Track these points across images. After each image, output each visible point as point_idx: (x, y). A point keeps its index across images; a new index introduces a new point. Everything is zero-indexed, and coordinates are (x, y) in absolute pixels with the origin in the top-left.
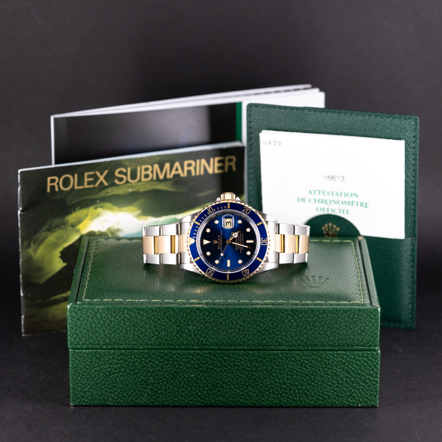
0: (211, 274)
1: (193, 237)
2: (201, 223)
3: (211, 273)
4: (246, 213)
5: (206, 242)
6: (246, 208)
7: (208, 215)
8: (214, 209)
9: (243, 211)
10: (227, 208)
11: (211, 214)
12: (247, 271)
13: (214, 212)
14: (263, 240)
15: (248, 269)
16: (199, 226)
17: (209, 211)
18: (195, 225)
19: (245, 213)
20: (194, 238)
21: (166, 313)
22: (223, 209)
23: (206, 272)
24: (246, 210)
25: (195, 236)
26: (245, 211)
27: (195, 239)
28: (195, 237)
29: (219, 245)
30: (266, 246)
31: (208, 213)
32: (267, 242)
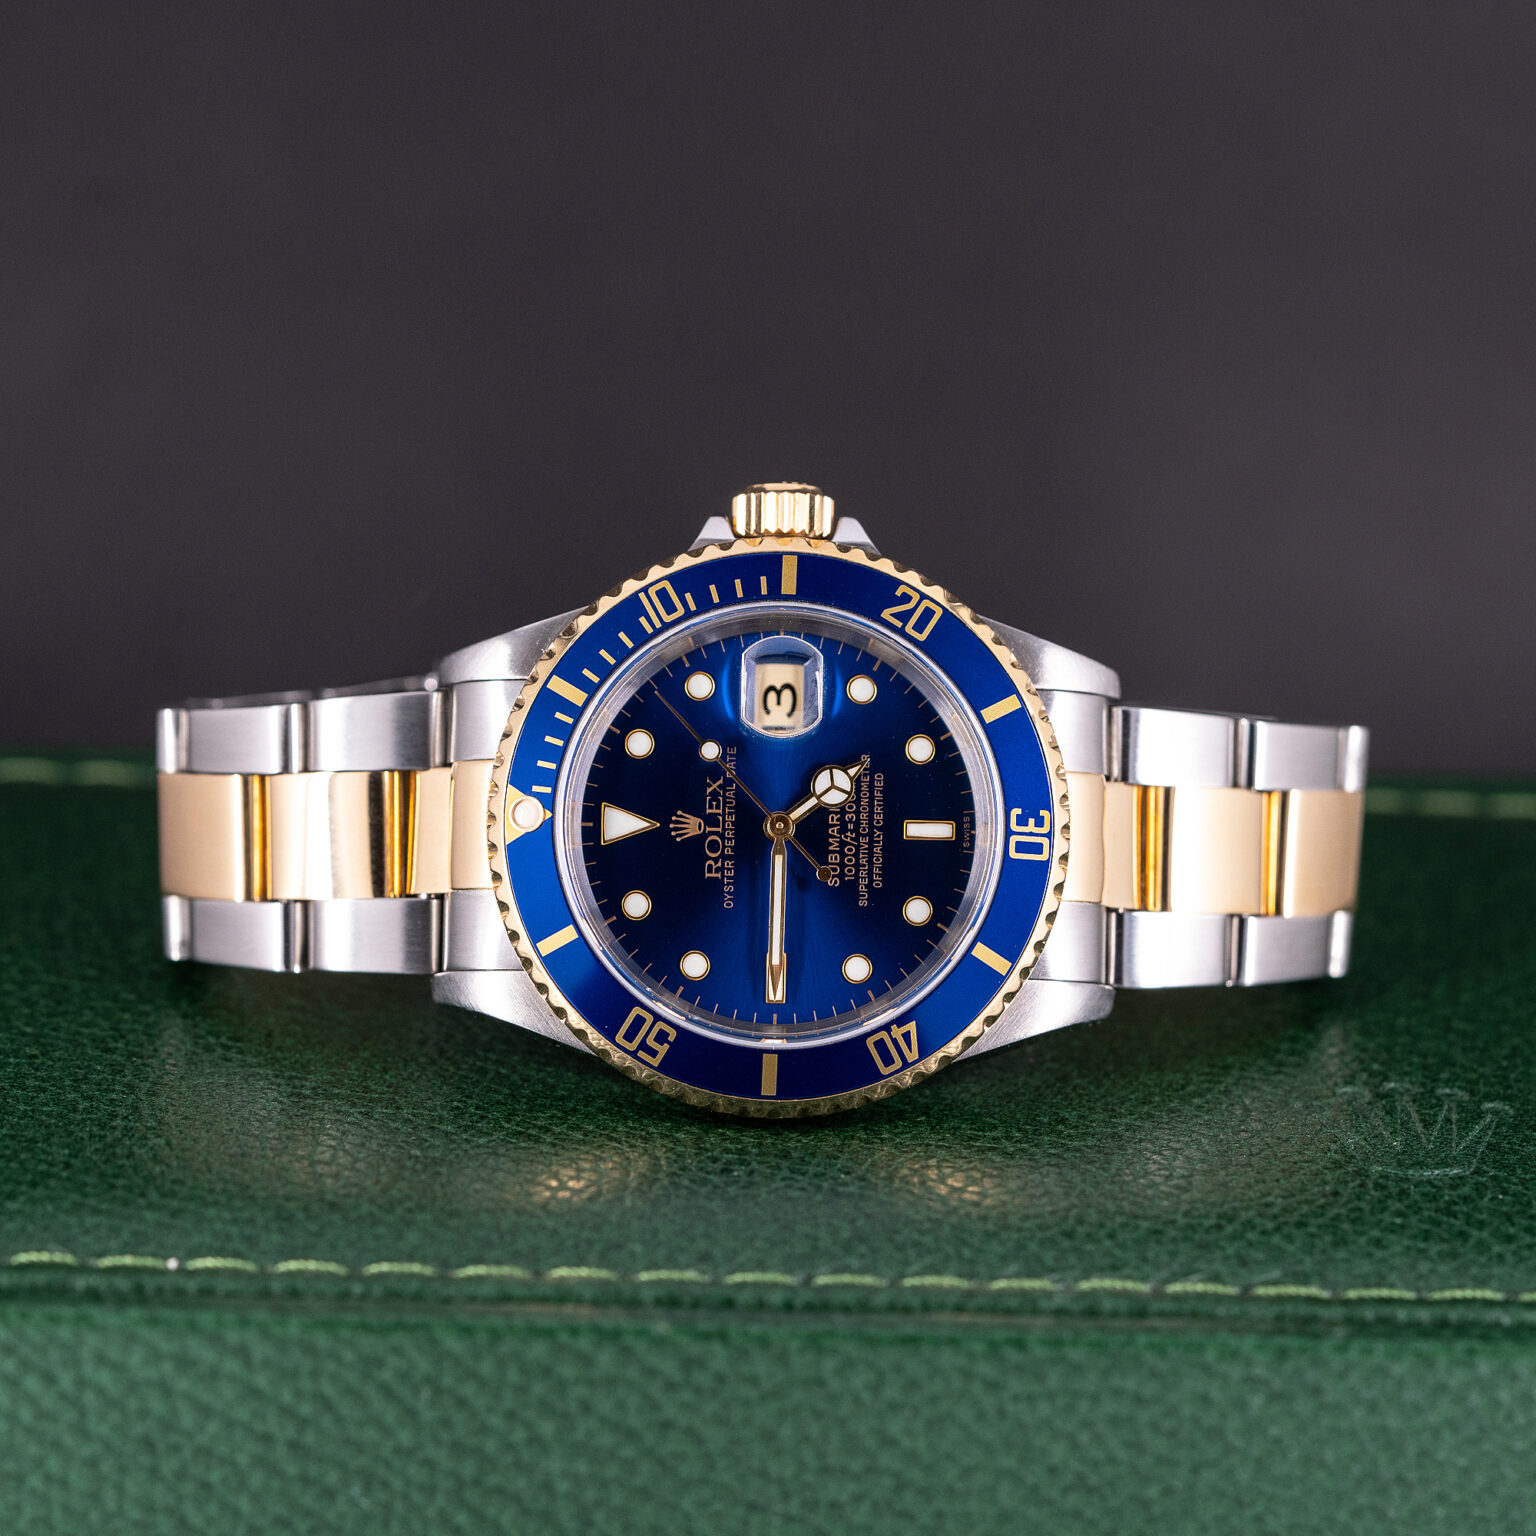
0: (653, 1053)
1: (536, 789)
2: (591, 689)
3: (650, 1042)
4: (909, 629)
5: (620, 824)
6: (906, 598)
7: (641, 638)
8: (688, 596)
9: (886, 614)
10: (775, 593)
11: (666, 626)
12: (907, 1036)
13: (689, 615)
14: (1022, 821)
15: (912, 1027)
16: (577, 712)
17: (653, 608)
18: (547, 701)
19: (901, 632)
20: (539, 796)
21: (380, 1363)
22: (752, 594)
23: (619, 1038)
24: (912, 611)
25: (552, 779)
26: (904, 617)
27: (548, 802)
28: (548, 790)
29: (714, 846)
30: (1044, 867)
31: (642, 620)
32: (1049, 835)
